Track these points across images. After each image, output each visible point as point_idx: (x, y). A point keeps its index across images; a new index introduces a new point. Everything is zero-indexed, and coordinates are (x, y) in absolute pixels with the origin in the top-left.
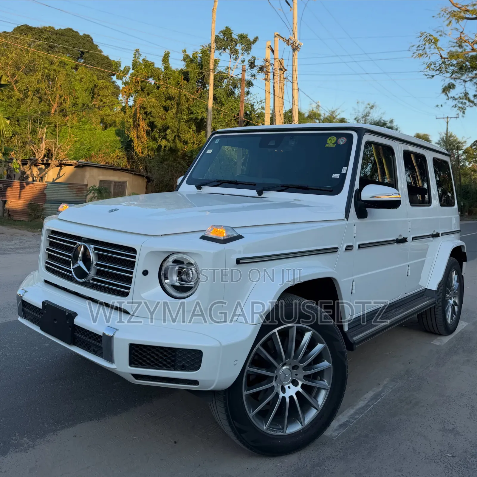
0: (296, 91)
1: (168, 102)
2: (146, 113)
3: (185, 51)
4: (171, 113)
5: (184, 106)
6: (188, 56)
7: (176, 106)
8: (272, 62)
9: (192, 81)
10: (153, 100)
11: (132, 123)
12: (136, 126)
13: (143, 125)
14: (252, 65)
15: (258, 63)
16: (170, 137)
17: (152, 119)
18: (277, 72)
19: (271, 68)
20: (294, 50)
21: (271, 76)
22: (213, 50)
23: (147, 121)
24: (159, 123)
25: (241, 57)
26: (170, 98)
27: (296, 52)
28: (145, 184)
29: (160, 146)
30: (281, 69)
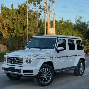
0: (54, 16)
1: (14, 21)
2: (7, 25)
3: (18, 4)
4: (15, 25)
5: (19, 22)
6: (19, 5)
7: (16, 22)
8: (46, 7)
9: (21, 14)
10: (9, 20)
11: (2, 28)
12: (4, 29)
13: (6, 28)
14: (40, 8)
15: (42, 8)
16: (15, 32)
17: (9, 27)
18: (48, 11)
19: (46, 9)
20: (53, 3)
21: (46, 12)
22: (28, 4)
23: (7, 27)
24: (11, 28)
25: (37, 6)
26: (14, 20)
27: (54, 4)
28: (7, 47)
29: (12, 35)
30: (49, 9)
